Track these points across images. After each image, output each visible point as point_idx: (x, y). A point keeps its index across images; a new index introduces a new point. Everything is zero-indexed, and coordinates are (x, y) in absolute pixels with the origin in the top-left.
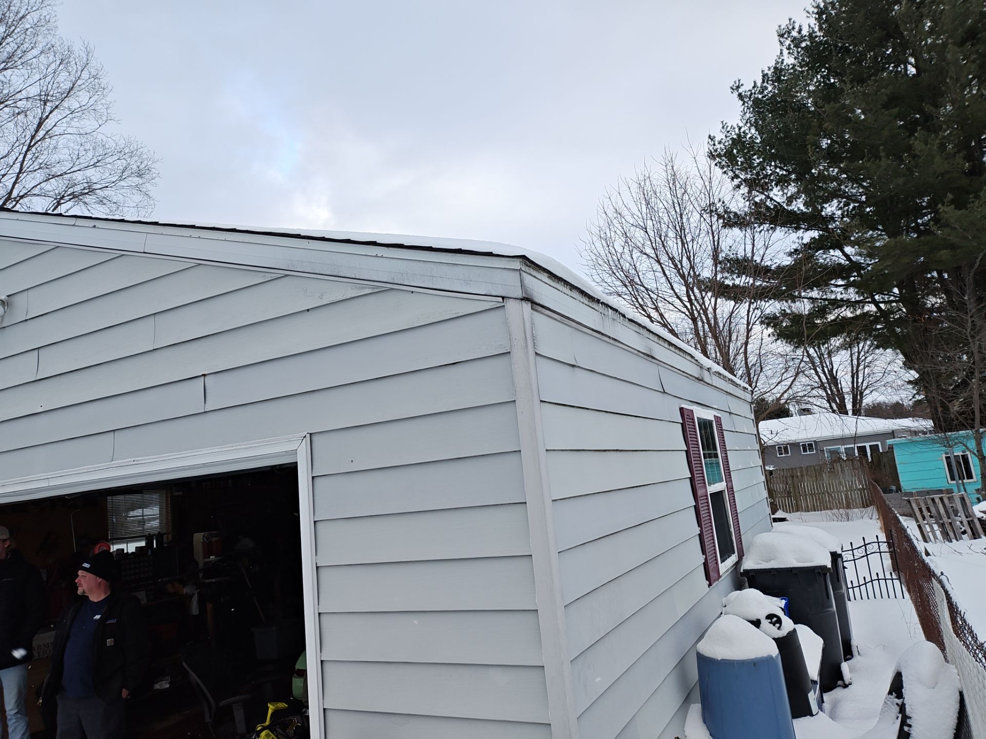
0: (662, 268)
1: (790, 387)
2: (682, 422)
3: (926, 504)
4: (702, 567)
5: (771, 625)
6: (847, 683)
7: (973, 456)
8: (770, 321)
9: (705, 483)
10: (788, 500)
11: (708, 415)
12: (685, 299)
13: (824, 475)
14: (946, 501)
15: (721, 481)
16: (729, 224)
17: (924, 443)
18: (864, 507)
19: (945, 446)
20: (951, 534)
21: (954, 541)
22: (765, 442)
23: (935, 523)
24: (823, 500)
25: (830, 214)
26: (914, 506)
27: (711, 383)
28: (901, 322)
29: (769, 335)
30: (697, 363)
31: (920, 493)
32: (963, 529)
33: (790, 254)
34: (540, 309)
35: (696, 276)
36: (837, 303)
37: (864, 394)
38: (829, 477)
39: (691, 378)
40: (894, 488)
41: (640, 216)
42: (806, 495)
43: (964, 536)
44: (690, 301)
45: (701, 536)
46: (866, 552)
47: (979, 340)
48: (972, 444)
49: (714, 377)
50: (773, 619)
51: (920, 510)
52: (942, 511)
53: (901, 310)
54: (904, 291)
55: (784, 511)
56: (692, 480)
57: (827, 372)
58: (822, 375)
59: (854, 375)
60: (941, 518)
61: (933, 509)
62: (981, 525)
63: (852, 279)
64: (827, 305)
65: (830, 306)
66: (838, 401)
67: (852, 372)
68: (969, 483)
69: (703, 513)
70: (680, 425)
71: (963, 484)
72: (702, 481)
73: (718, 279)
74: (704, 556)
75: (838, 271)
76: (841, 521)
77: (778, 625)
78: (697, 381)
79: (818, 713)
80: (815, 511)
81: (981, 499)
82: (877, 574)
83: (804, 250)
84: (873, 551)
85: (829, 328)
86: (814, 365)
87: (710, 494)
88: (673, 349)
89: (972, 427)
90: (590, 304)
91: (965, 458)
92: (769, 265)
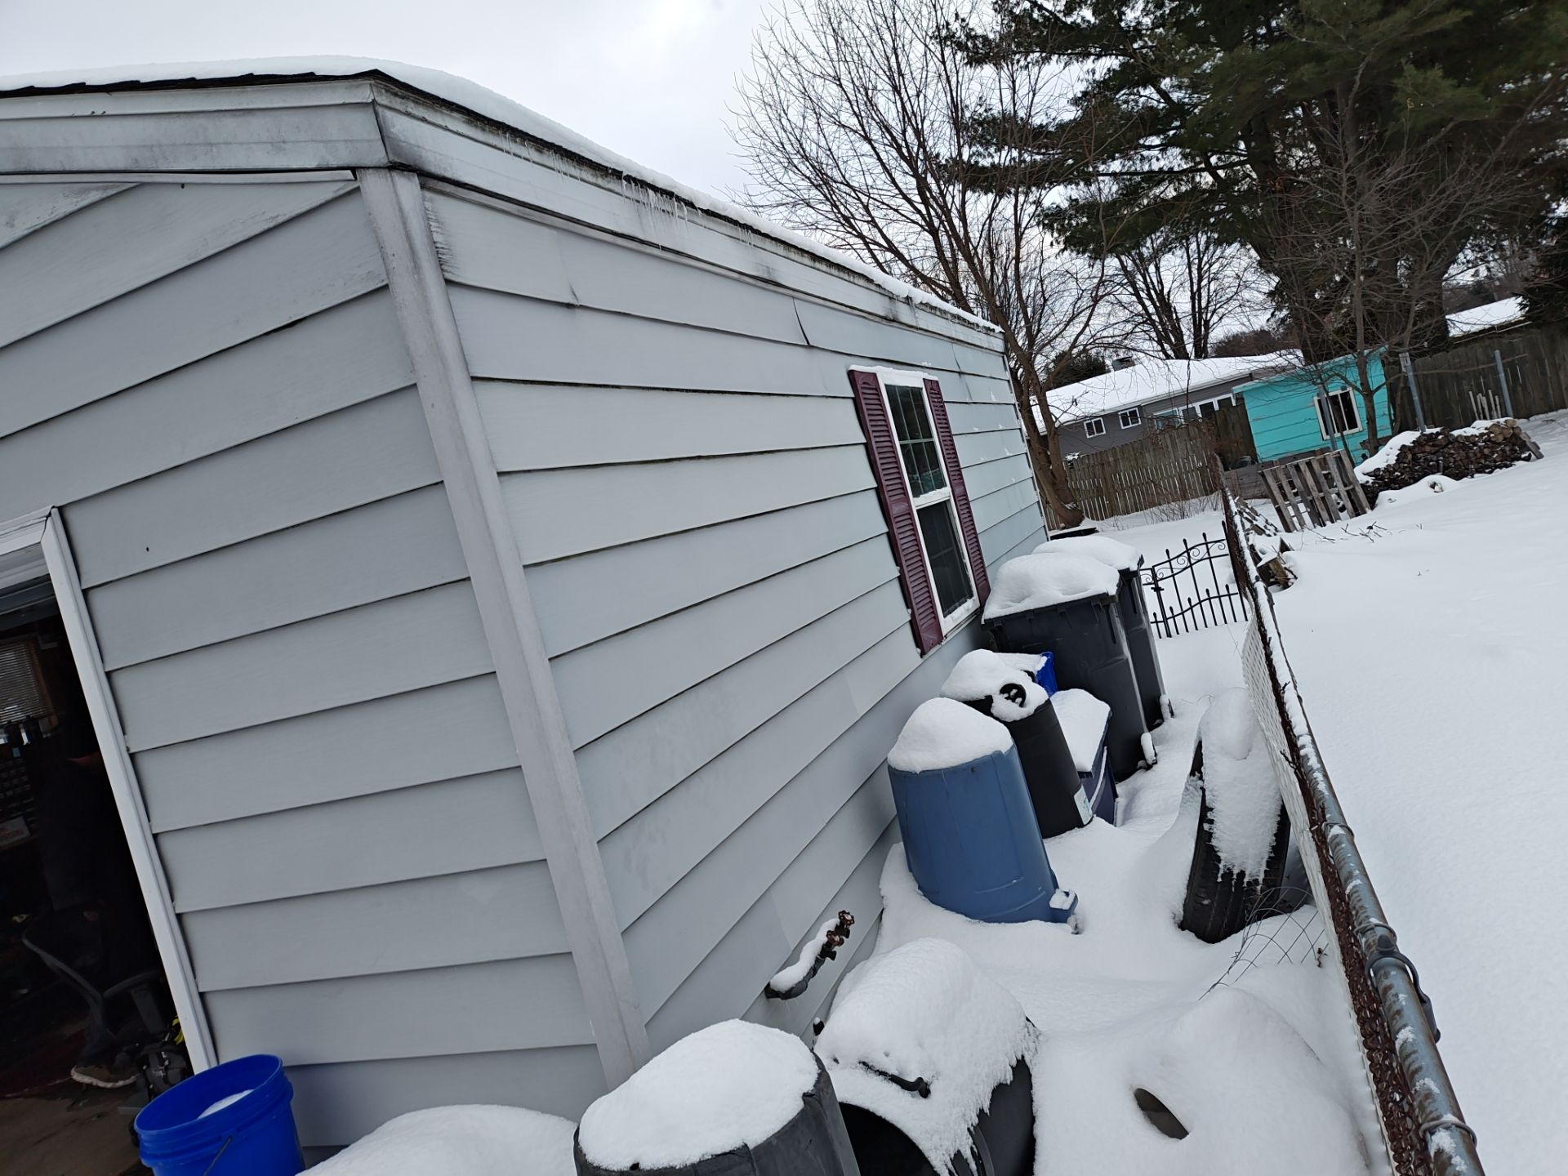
0: (874, 148)
1: (1087, 325)
2: (853, 396)
3: (1288, 476)
4: (908, 629)
5: (1009, 701)
6: (1150, 762)
7: (1357, 393)
8: (1051, 219)
9: (905, 493)
10: (1098, 501)
11: (912, 379)
12: (917, 199)
13: (1147, 455)
14: (1316, 466)
15: (941, 485)
16: (975, 60)
17: (1285, 383)
18: (1207, 495)
19: (1314, 383)
20: (1324, 514)
21: (1328, 523)
22: (1057, 419)
23: (1301, 502)
24: (1148, 494)
25: (1133, 24)
26: (1270, 480)
27: (914, 324)
28: (1249, 196)
29: (1052, 244)
30: (882, 291)
31: (1282, 461)
32: (1342, 503)
33: (1076, 101)
34: (450, 188)
35: (928, 157)
36: (1155, 178)
37: (1211, 323)
38: (1155, 456)
39: (871, 317)
40: (1248, 458)
41: (826, 56)
42: (1123, 490)
43: (1343, 515)
44: (925, 202)
45: (901, 579)
46: (1189, 560)
47: (1359, 209)
48: (1353, 375)
49: (920, 314)
50: (1014, 692)
51: (1281, 487)
52: (1310, 481)
53: (1250, 177)
54: (1253, 144)
55: (1093, 519)
56: (879, 491)
57: (1155, 297)
58: (1147, 303)
59: (1195, 296)
60: (1310, 493)
61: (1297, 482)
62: (1366, 494)
63: (1171, 133)
64: (1140, 183)
65: (1144, 185)
66: (1173, 340)
67: (1192, 291)
68: (1353, 434)
69: (903, 542)
70: (851, 402)
71: (1342, 436)
72: (901, 491)
73: (965, 157)
74: (910, 611)
75: (1151, 121)
76: (1173, 520)
77: (1019, 700)
78: (884, 322)
79: (1091, 820)
80: (1137, 511)
81: (1368, 455)
82: (1207, 591)
83: (1099, 93)
84: (1199, 558)
85: (1141, 219)
86: (1135, 288)
87: (918, 511)
88: (824, 267)
89: (1353, 347)
90: (600, 181)
91: (1345, 396)
92: (1044, 123)
